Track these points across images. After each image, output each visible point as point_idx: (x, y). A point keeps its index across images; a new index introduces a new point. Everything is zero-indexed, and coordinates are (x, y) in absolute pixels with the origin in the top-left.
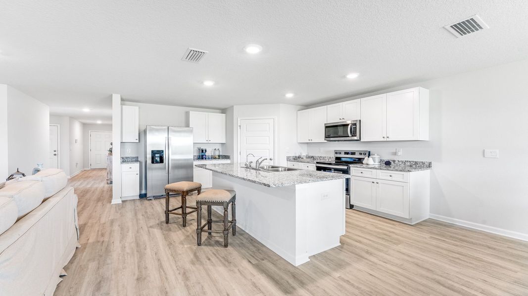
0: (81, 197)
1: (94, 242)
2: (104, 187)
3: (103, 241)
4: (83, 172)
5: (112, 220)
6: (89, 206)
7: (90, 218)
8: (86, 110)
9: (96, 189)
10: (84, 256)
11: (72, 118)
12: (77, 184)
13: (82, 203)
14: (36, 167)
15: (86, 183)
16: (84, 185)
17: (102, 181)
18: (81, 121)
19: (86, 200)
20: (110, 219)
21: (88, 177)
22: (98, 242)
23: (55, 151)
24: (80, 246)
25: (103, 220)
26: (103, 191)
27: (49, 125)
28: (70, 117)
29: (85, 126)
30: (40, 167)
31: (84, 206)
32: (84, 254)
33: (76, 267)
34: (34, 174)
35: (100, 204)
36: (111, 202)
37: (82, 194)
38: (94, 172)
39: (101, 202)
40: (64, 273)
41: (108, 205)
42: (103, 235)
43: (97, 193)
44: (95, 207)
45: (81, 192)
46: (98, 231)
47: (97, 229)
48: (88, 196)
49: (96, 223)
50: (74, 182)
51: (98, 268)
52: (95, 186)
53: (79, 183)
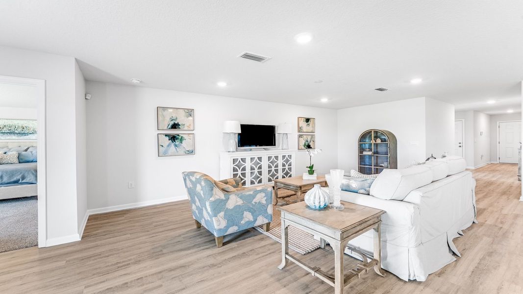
0: (484, 187)
1: (491, 225)
2: (513, 183)
3: (501, 228)
4: (489, 165)
5: (518, 215)
6: (491, 196)
7: (491, 205)
8: (491, 102)
9: (503, 183)
10: (480, 231)
11: (477, 111)
12: (480, 175)
13: (484, 193)
14: (443, 154)
15: (491, 175)
16: (488, 177)
17: (512, 176)
18: (486, 112)
19: (489, 190)
20: (514, 213)
21: (494, 171)
22: (496, 226)
23: (460, 143)
24: (477, 222)
25: (505, 212)
26: (512, 187)
27: (454, 120)
28: (474, 111)
29: (492, 117)
30: (446, 154)
31: (486, 195)
32: (481, 229)
33: (472, 234)
34: (442, 158)
35: (504, 197)
36: (519, 199)
37: (485, 185)
38: (503, 167)
39: (506, 196)
40: (461, 233)
41: (515, 201)
42: (502, 223)
43: (503, 187)
44: (499, 198)
45: (485, 183)
46: (498, 218)
47: (497, 216)
48: (491, 188)
49: (496, 212)
50: (478, 174)
51: (492, 243)
52: (502, 180)
53: (484, 174)
